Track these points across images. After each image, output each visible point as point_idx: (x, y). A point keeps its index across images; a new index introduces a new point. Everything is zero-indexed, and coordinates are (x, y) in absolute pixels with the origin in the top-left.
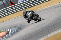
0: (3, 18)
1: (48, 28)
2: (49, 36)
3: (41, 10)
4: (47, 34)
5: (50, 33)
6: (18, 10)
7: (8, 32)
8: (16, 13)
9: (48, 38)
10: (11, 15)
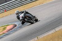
0: (10, 11)
1: (56, 21)
2: (57, 29)
3: (49, 3)
4: (55, 28)
5: (58, 26)
6: (26, 2)
7: (16, 26)
8: (23, 6)
9: (56, 31)
10: (19, 8)
